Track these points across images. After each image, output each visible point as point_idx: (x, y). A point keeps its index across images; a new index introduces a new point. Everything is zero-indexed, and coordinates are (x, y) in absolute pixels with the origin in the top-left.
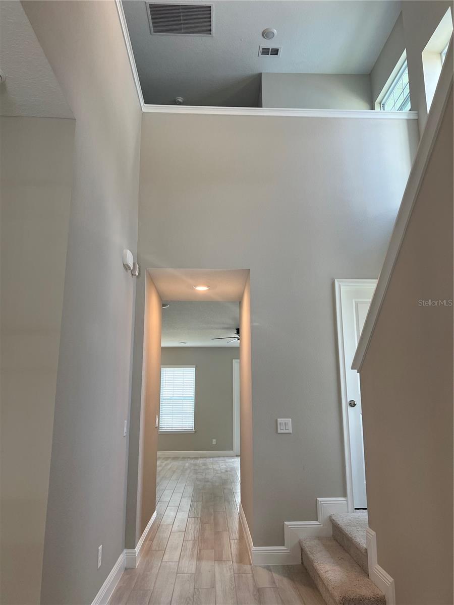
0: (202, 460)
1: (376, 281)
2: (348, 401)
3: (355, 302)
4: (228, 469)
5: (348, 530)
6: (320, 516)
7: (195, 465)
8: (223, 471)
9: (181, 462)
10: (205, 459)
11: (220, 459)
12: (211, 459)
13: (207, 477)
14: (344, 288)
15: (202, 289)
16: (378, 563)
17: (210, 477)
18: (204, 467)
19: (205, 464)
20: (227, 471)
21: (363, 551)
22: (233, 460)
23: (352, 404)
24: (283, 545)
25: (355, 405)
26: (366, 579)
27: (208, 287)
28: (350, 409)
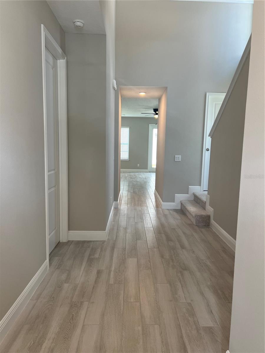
0: (133, 173)
1: (225, 94)
2: (206, 148)
3: (215, 104)
4: (146, 177)
5: (200, 197)
6: (189, 192)
7: (130, 175)
8: (144, 178)
9: (123, 174)
10: (134, 173)
11: (142, 173)
12: (137, 173)
13: (137, 180)
14: (210, 97)
15: (142, 94)
16: (209, 205)
17: (138, 180)
18: (135, 176)
19: (135, 175)
20: (146, 178)
21: (205, 202)
22: (148, 174)
23: (208, 150)
24: (174, 202)
25: (209, 150)
26: (205, 211)
27: (145, 93)
28: (206, 151)
